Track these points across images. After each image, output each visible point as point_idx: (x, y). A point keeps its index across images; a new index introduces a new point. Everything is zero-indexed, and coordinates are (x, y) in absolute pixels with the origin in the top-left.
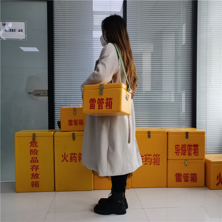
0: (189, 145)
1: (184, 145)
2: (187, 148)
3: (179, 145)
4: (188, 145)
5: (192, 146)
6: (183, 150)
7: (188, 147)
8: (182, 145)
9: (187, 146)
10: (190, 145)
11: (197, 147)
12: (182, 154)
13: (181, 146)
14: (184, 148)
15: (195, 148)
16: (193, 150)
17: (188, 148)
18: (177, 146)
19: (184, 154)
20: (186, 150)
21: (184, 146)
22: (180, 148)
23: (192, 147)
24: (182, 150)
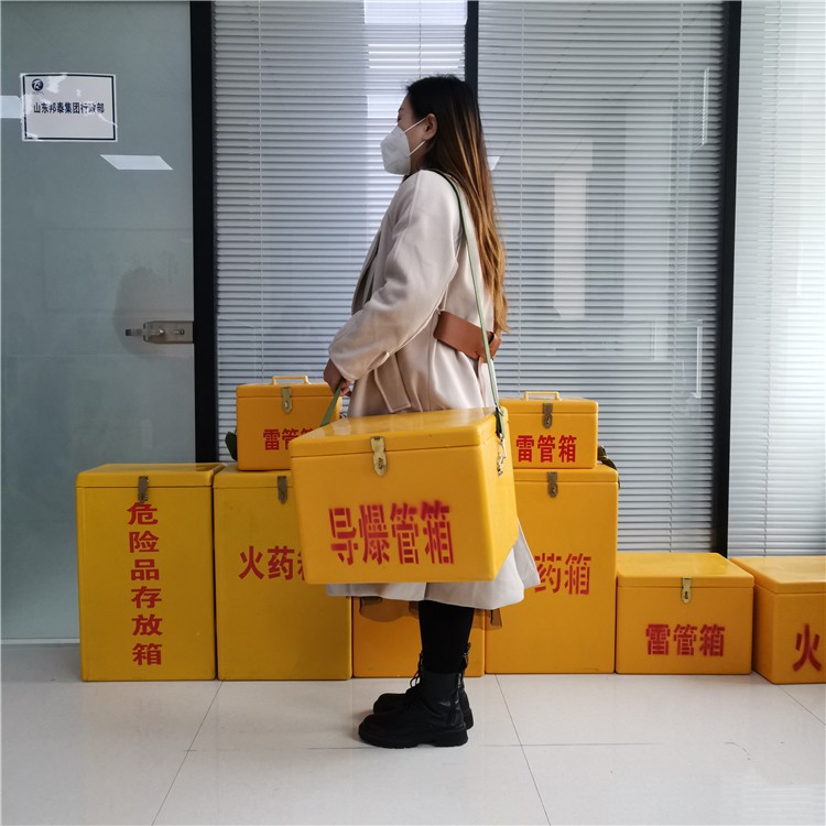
0: (400, 506)
1: (375, 508)
2: (388, 522)
3: (348, 510)
4: (395, 510)
5: (413, 511)
6: (372, 535)
7: (392, 518)
8: (362, 508)
9: (387, 512)
10: (405, 506)
11: (440, 519)
12: (369, 557)
13: (356, 516)
14: (377, 521)
15: (433, 521)
16: (425, 531)
17: (396, 522)
18: (340, 512)
19: (380, 557)
20: (386, 535)
21: (371, 512)
22: (355, 523)
23: (417, 518)
24: (364, 534)
